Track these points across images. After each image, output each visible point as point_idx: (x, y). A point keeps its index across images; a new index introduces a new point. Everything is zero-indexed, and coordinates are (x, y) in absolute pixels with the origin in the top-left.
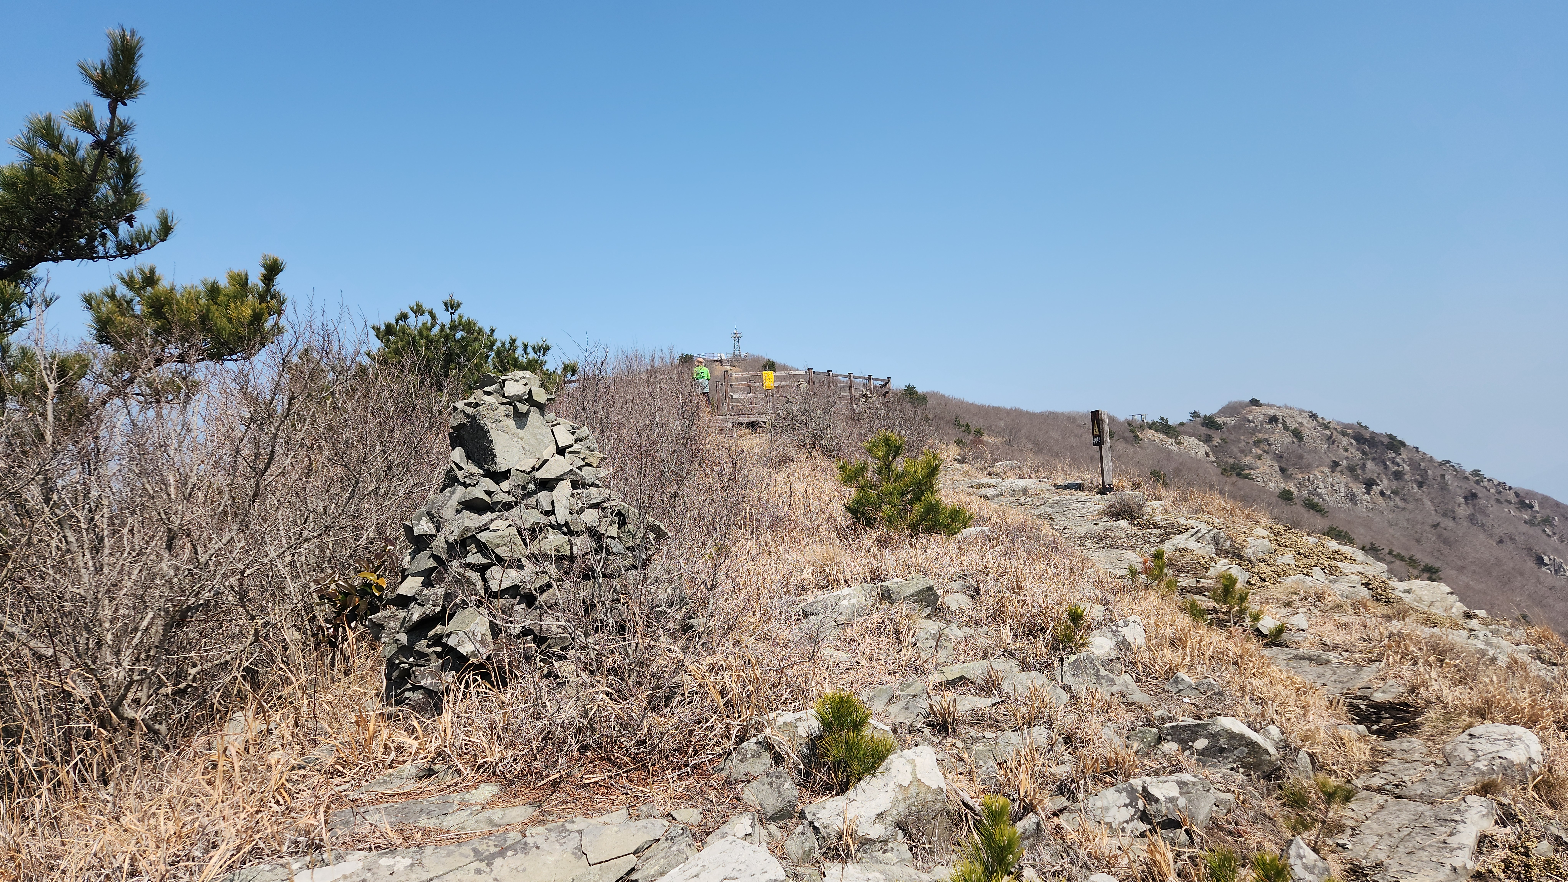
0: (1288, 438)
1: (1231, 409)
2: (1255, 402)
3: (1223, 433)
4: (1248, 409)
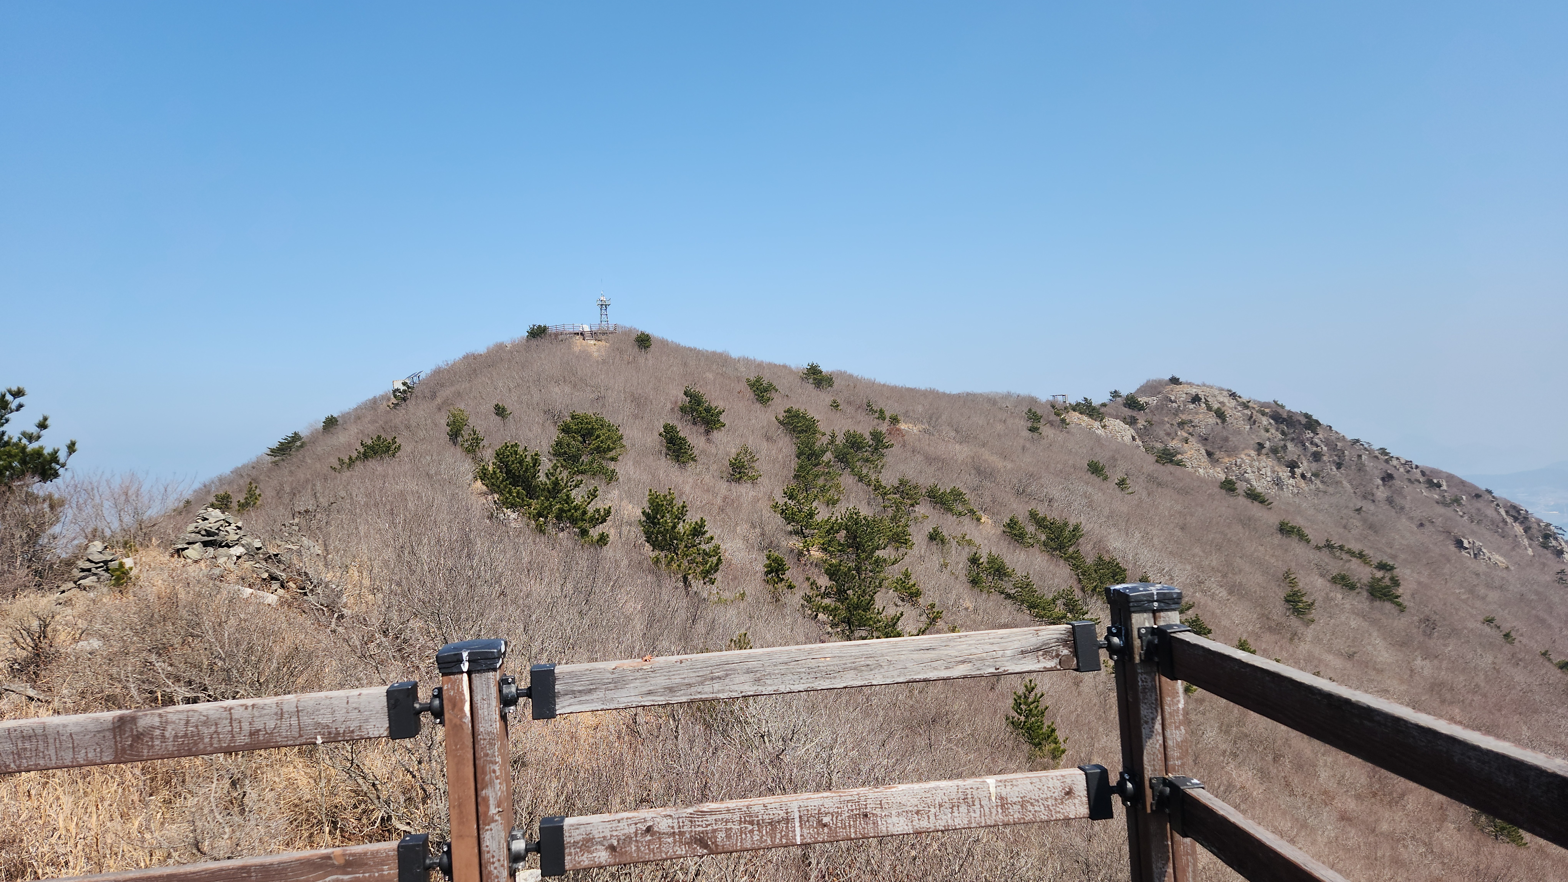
0: (1212, 419)
1: (1152, 388)
2: (1175, 381)
3: (1146, 414)
4: (1168, 388)
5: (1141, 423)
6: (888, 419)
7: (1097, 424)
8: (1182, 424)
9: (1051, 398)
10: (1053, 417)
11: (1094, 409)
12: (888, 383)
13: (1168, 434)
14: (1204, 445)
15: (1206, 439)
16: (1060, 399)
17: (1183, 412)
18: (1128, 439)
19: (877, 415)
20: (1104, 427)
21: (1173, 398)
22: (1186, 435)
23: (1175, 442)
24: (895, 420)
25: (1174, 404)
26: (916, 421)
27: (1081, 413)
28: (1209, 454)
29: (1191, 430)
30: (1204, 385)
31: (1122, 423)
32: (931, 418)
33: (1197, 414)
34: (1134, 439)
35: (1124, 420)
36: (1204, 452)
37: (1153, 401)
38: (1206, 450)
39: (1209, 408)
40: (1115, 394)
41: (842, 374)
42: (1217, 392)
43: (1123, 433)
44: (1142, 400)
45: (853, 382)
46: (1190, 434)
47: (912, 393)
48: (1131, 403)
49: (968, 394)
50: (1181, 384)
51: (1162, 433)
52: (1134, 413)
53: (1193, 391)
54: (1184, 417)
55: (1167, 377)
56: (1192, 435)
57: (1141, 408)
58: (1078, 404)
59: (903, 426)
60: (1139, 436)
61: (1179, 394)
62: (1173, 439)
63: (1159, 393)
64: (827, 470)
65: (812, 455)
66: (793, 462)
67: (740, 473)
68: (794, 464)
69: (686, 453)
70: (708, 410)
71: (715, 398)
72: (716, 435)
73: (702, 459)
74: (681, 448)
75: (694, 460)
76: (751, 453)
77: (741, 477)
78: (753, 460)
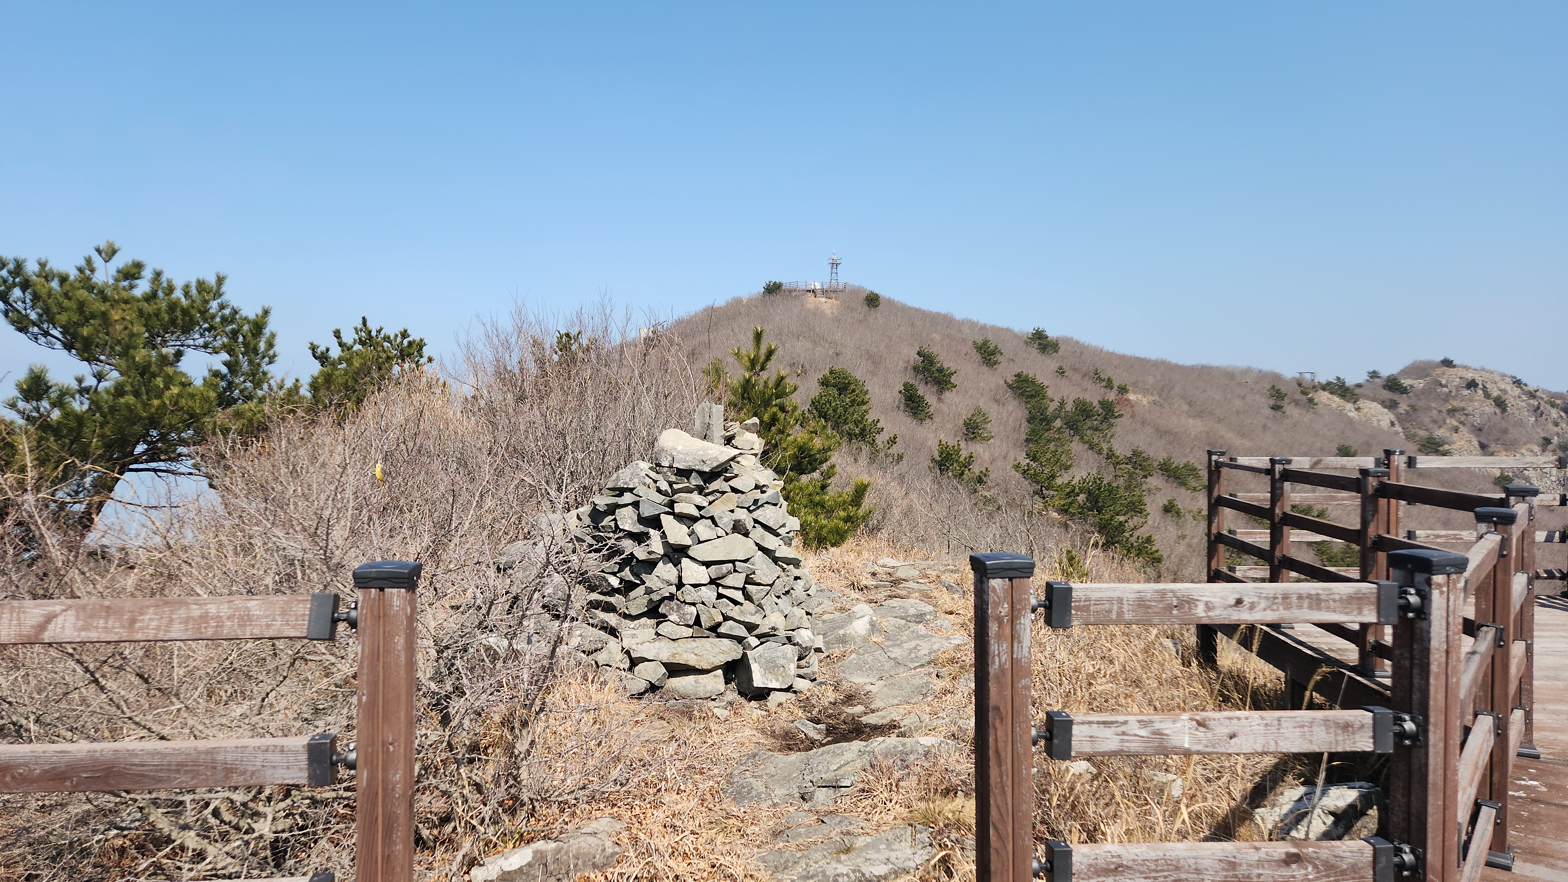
0: (1489, 408)
1: (1419, 370)
2: (1447, 363)
3: (1410, 398)
4: (1439, 371)
5: (1403, 407)
7: (1349, 406)
8: (1452, 412)
9: (1297, 375)
10: (1298, 396)
11: (1347, 389)
12: (1116, 351)
13: (1435, 422)
14: (1477, 436)
15: (1480, 430)
16: (1308, 377)
17: (1454, 398)
18: (1385, 423)
19: (1104, 384)
20: (1358, 409)
21: (1444, 382)
22: (1456, 423)
23: (1442, 430)
24: (1123, 390)
25: (1445, 389)
26: (1145, 392)
27: (1332, 393)
28: (1483, 446)
29: (1463, 418)
30: (1483, 370)
31: (1379, 407)
32: (1162, 390)
33: (1471, 401)
34: (1393, 424)
35: (1383, 403)
36: (1476, 444)
37: (1419, 384)
38: (1479, 442)
39: (1487, 395)
40: (1374, 375)
41: (1068, 340)
42: (1498, 378)
43: (1380, 417)
44: (1406, 382)
45: (1080, 349)
46: (1461, 423)
47: (1143, 363)
48: (1393, 385)
49: (1203, 367)
50: (1454, 366)
51: (1427, 420)
52: (1396, 397)
53: (1470, 376)
54: (1456, 404)
55: (1439, 358)
56: (1464, 424)
57: (1403, 391)
58: (1329, 384)
59: (1132, 397)
60: (1399, 422)
61: (1452, 378)
62: (1440, 427)
63: (1427, 376)
64: (1057, 436)
65: (1042, 420)
66: (1023, 426)
67: (973, 433)
68: (1025, 428)
69: (923, 410)
70: (940, 370)
71: (946, 360)
72: (948, 395)
73: (937, 419)
74: (919, 406)
75: (930, 417)
76: (984, 415)
77: (975, 437)
78: (986, 421)
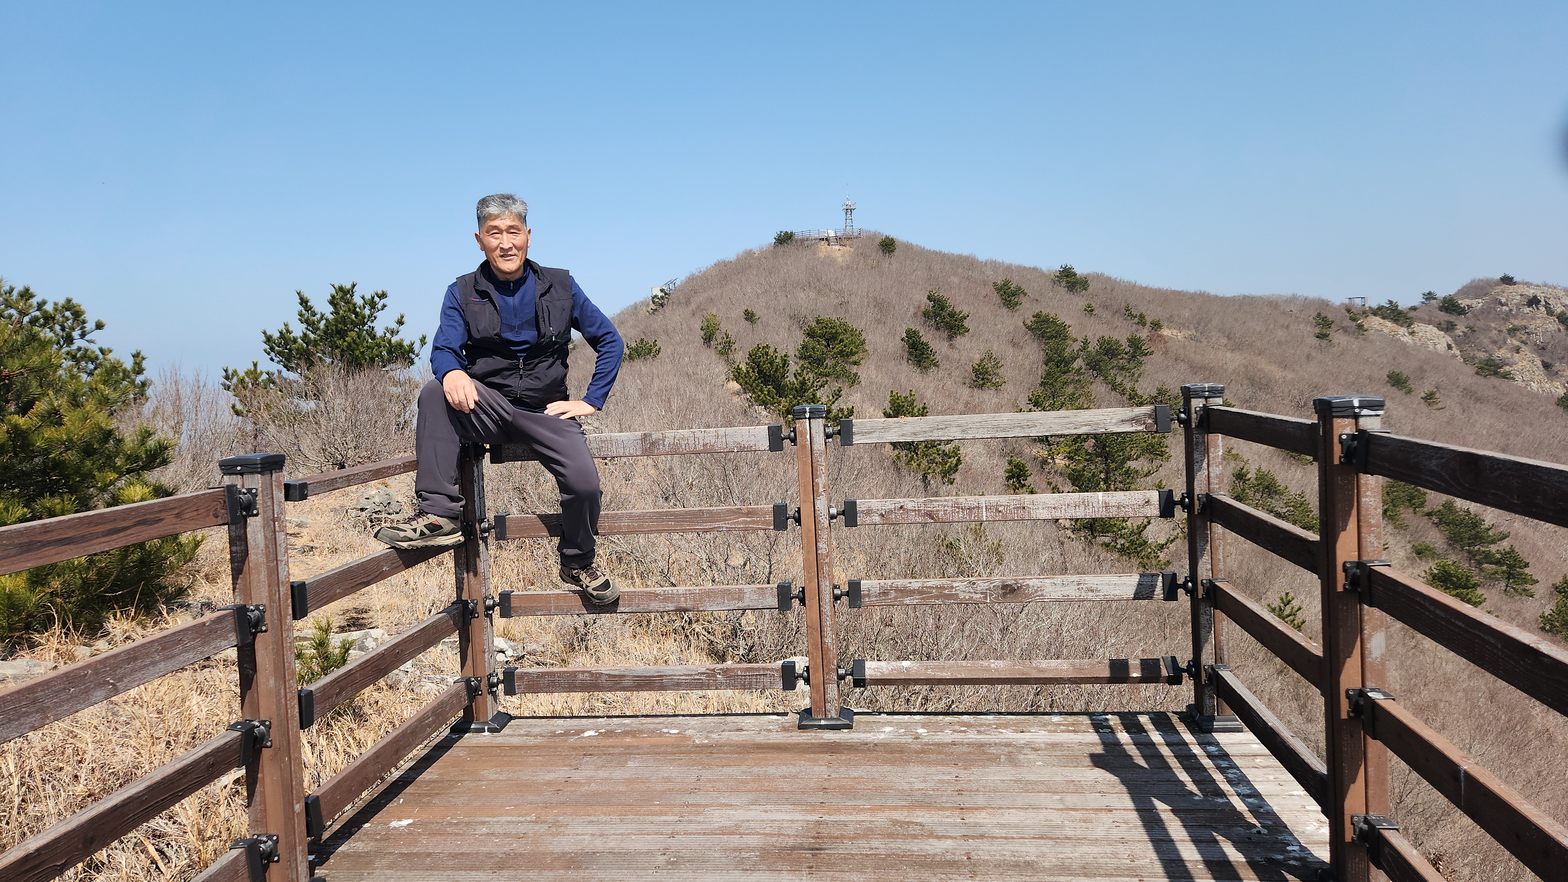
0: (1553, 326)
1: (1477, 289)
2: (1507, 280)
3: (1468, 318)
4: (1499, 289)
5: (1460, 329)
6: (1148, 324)
7: (1403, 330)
8: (1513, 331)
9: (1347, 301)
10: (1347, 323)
11: (1400, 313)
12: (1151, 286)
13: (1495, 342)
14: (1540, 355)
15: (1543, 349)
16: (1358, 301)
17: (1515, 317)
18: (1442, 347)
19: (1136, 320)
20: (1412, 333)
21: (1503, 300)
22: (1517, 343)
23: (1502, 351)
24: (1156, 325)
25: (1505, 308)
26: (1181, 326)
27: (1384, 318)
28: (1546, 366)
29: (1524, 338)
30: (1545, 285)
31: (1435, 330)
32: (1199, 324)
33: (1533, 318)
34: (1449, 347)
35: (1439, 326)
36: (1539, 363)
37: (1478, 304)
38: (1543, 362)
39: (1550, 312)
40: (1429, 296)
41: (1098, 277)
42: (1561, 293)
43: (1436, 341)
44: (1463, 302)
45: (1111, 285)
46: (1522, 342)
47: (1178, 297)
48: (1450, 306)
49: (1245, 297)
50: (1515, 284)
51: (1486, 341)
52: (1452, 318)
53: (1531, 292)
54: (1516, 322)
55: (1498, 276)
56: (1526, 344)
57: (1461, 311)
58: (1380, 308)
59: (1166, 332)
60: (1456, 344)
61: (1512, 296)
62: (1500, 348)
63: (1485, 295)
64: (1077, 378)
65: (1061, 362)
66: (1040, 369)
67: (983, 379)
68: (1041, 370)
69: (928, 358)
70: (952, 315)
71: (959, 303)
72: (960, 341)
73: (944, 365)
74: (923, 354)
75: (936, 365)
76: (995, 359)
77: (984, 384)
78: (997, 366)
